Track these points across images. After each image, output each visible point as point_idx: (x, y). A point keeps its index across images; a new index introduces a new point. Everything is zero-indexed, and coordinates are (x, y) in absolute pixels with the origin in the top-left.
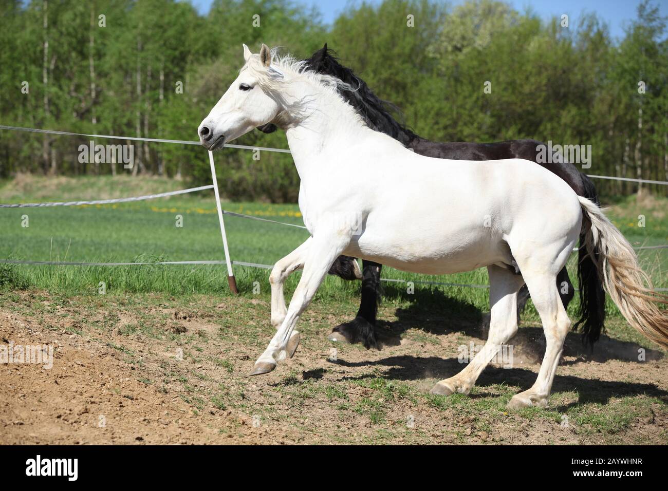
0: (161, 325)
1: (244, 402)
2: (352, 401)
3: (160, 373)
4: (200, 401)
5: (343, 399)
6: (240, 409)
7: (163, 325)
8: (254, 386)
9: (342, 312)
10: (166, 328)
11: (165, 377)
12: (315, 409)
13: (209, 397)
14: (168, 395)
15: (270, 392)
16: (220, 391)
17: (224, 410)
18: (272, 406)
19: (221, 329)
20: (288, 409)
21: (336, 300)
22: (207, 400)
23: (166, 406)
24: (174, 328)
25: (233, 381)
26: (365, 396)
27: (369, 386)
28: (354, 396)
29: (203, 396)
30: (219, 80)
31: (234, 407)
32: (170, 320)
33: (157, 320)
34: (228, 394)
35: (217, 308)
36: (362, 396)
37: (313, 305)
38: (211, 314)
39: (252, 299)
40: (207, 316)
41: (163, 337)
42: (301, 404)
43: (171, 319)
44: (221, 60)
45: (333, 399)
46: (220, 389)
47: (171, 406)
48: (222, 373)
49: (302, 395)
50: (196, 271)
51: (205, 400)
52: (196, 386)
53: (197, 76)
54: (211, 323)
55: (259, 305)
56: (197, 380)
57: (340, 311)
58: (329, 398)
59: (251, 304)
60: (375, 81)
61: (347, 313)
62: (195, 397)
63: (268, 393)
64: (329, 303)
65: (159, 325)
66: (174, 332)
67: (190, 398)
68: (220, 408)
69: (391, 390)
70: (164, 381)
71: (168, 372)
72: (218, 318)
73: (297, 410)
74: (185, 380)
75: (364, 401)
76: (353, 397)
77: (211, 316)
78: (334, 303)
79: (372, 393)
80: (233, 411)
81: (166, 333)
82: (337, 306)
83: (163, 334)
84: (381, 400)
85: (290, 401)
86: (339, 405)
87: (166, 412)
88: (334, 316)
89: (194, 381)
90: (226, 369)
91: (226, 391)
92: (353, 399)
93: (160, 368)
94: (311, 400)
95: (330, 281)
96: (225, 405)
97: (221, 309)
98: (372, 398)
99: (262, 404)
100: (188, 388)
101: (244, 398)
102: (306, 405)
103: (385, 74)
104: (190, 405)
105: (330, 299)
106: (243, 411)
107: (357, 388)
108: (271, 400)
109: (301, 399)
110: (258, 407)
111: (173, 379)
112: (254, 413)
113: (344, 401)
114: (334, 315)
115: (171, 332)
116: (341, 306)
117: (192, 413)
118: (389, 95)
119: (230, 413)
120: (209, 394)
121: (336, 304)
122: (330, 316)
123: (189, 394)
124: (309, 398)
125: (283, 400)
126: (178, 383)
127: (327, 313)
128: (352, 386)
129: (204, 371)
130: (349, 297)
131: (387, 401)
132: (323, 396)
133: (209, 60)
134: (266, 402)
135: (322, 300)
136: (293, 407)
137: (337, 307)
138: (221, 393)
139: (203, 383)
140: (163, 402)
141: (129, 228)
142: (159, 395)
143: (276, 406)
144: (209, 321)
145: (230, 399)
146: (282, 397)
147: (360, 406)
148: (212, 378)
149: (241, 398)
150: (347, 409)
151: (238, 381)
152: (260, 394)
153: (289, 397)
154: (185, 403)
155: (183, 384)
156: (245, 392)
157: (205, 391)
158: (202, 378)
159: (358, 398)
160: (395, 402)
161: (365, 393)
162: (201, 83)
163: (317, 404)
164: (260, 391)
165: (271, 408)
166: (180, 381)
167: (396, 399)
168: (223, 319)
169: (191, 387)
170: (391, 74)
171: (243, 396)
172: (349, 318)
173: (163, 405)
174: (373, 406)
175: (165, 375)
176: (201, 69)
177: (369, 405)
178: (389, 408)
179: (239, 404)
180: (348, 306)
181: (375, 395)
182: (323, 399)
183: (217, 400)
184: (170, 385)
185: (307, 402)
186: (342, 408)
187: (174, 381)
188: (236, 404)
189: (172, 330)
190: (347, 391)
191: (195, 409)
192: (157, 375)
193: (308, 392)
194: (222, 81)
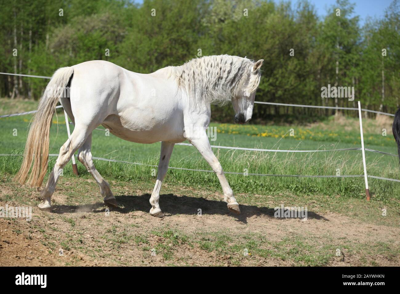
0: (28, 195)
1: (82, 246)
2: (152, 245)
3: (27, 227)
4: (53, 244)
5: (146, 244)
6: (79, 250)
7: (30, 195)
8: (89, 235)
9: (146, 188)
10: (31, 197)
11: (30, 229)
12: (128, 250)
13: (59, 242)
14: (32, 241)
15: (99, 239)
16: (66, 238)
17: (69, 251)
18: (100, 248)
19: (67, 198)
20: (110, 250)
21: (142, 180)
22: (58, 244)
23: (31, 247)
24: (37, 197)
25: (75, 232)
26: (160, 242)
27: (163, 236)
28: (153, 242)
29: (55, 242)
30: (68, 38)
31: (75, 248)
32: (34, 192)
33: (26, 192)
34: (71, 240)
35: (65, 185)
36: (158, 242)
37: (127, 183)
38: (61, 189)
39: (87, 179)
40: (58, 190)
41: (30, 203)
42: (119, 247)
43: (35, 191)
44: (69, 25)
45: (139, 244)
46: (66, 237)
47: (34, 247)
48: (68, 226)
49: (120, 241)
50: (51, 161)
51: (57, 244)
52: (51, 235)
53: (54, 35)
54: (61, 194)
55: (92, 183)
56: (51, 231)
57: (145, 187)
58: (137, 243)
59: (87, 182)
60: (167, 40)
61: (149, 189)
62: (50, 242)
63: (98, 240)
64: (138, 182)
65: (27, 195)
66: (37, 200)
67: (47, 243)
68: (66, 249)
69: (177, 238)
70: (30, 231)
71: (33, 226)
72: (65, 191)
73: (116, 251)
74: (43, 231)
75: (159, 245)
76: (152, 243)
77: (61, 190)
78: (141, 182)
79: (165, 240)
80: (74, 251)
81: (32, 200)
82: (143, 184)
83: (29, 201)
84: (170, 245)
85: (112, 245)
86: (143, 247)
87: (31, 251)
88: (140, 191)
89: (50, 231)
90: (70, 224)
91: (70, 238)
92: (153, 244)
93: (27, 223)
94: (125, 244)
95: (138, 168)
96: (70, 247)
97: (68, 185)
98: (165, 244)
99: (93, 247)
100: (46, 236)
101: (82, 243)
102: (122, 248)
103: (174, 36)
104: (46, 247)
105: (138, 180)
106: (81, 251)
107: (155, 237)
108: (99, 244)
109: (119, 244)
110: (91, 249)
111: (35, 230)
112: (88, 252)
113: (147, 245)
114: (141, 190)
115: (35, 200)
116: (145, 184)
117: (48, 252)
118: (177, 49)
119: (72, 253)
120: (59, 240)
121: (142, 183)
122: (138, 191)
123: (46, 240)
124: (124, 243)
125: (107, 244)
126: (39, 233)
127: (136, 189)
128: (151, 236)
129: (56, 225)
130: (150, 179)
131: (174, 245)
132: (133, 242)
133: (62, 25)
134: (96, 245)
135: (133, 180)
136: (114, 248)
137: (143, 185)
138: (67, 239)
139: (55, 233)
140: (29, 245)
142: (26, 241)
143: (102, 248)
144: (60, 193)
145: (73, 243)
146: (106, 242)
147: (157, 248)
148: (62, 230)
149: (80, 243)
150: (148, 250)
151: (78, 232)
152: (92, 240)
153: (111, 242)
154: (43, 246)
155: (42, 234)
156: (83, 239)
157: (56, 238)
158: (55, 230)
159: (155, 243)
160: (179, 246)
161: (160, 240)
162: (56, 40)
163: (129, 247)
164: (92, 239)
165: (99, 250)
166: (40, 232)
167: (180, 244)
168: (69, 191)
169: (47, 236)
170: (178, 36)
171: (81, 242)
172: (150, 192)
173: (29, 247)
174: (165, 248)
175: (30, 227)
176: (56, 31)
177: (162, 248)
178: (175, 250)
179: (79, 246)
180: (149, 184)
181: (166, 241)
182: (133, 244)
183: (64, 244)
184: (34, 234)
185: (122, 245)
186: (145, 250)
187: (36, 231)
188: (77, 246)
189: (36, 198)
190: (148, 239)
191: (50, 250)
192: (25, 228)
193: (123, 239)
194: (70, 39)
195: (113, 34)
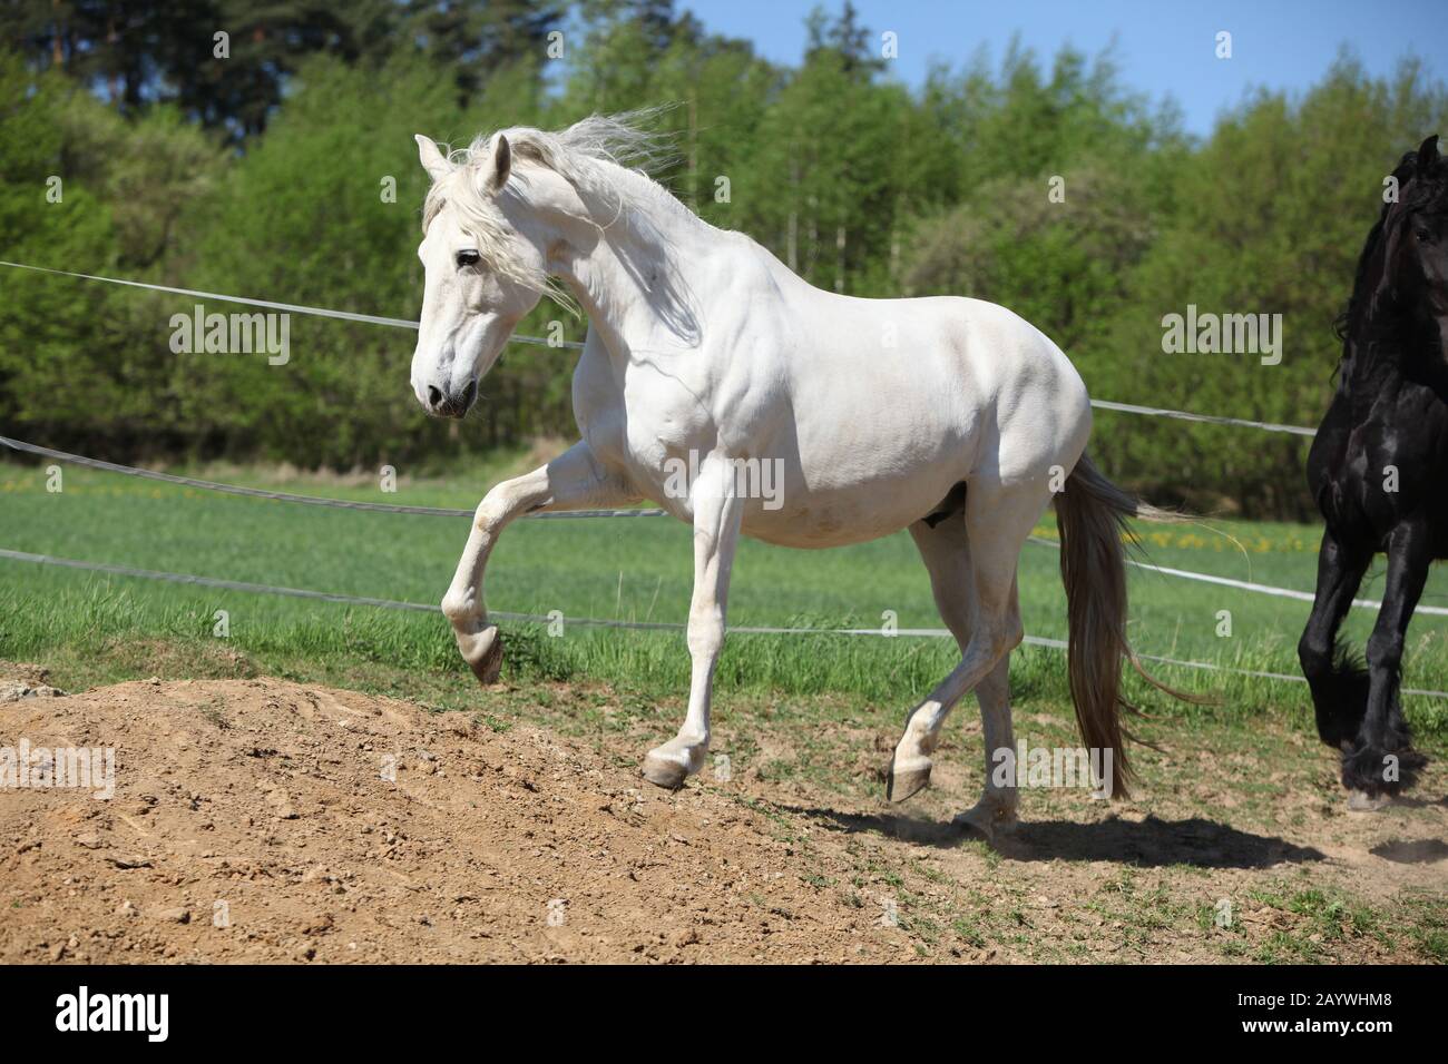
0: (846, 763)
1: (1022, 932)
2: (1253, 937)
3: (846, 865)
4: (929, 926)
5: (1233, 934)
6: (1014, 946)
7: (850, 764)
8: (1043, 899)
9: (1229, 746)
10: (855, 770)
11: (855, 872)
12: (1172, 952)
13: (948, 917)
14: (862, 911)
15: (1078, 912)
16: (971, 907)
17: (979, 947)
18: (1082, 943)
19: (972, 776)
20: (1115, 951)
21: (1216, 720)
22: (944, 925)
23: (860, 933)
24: (872, 769)
25: (998, 885)
26: (1280, 927)
27: (1290, 907)
28: (1258, 927)
29: (936, 917)
30: (960, 249)
31: (1001, 941)
32: (865, 754)
33: (838, 751)
34: (988, 912)
35: (963, 731)
36: (1273, 927)
37: (1168, 730)
38: (953, 743)
39: (1037, 712)
40: (942, 747)
41: (851, 789)
42: (1144, 941)
43: (868, 750)
44: (965, 208)
45: (1212, 931)
46: (971, 902)
47: (869, 934)
48: (976, 868)
49: (1146, 921)
50: (920, 651)
51: (941, 924)
52: (921, 894)
53: (915, 240)
54: (951, 762)
55: (1051, 726)
56: (922, 883)
57: (1226, 744)
58: (1202, 929)
59: (1035, 723)
60: (1292, 258)
61: (1241, 748)
62: (919, 916)
63: (1074, 914)
64: (1202, 727)
65: (841, 763)
66: (873, 779)
67: (909, 919)
68: (971, 943)
69: (1337, 917)
70: (854, 881)
71: (863, 862)
72: (965, 751)
73: (1135, 953)
74: (897, 882)
75: (1278, 939)
76: (1255, 929)
77: (950, 747)
78: (1212, 726)
79: (1296, 922)
80: (999, 949)
81: (856, 779)
82: (1219, 733)
83: (850, 782)
84: (1315, 938)
85: (1119, 933)
86: (1224, 944)
87: (859, 946)
88: (1211, 756)
89: (917, 883)
90: (983, 860)
91: (983, 907)
92: (1256, 934)
93: (844, 853)
94: (1165, 931)
95: (1203, 681)
96: (983, 937)
97: (972, 733)
98: (1296, 933)
99: (1060, 938)
100: (905, 897)
101: (1021, 923)
102: (1154, 943)
103: (1314, 242)
104: (909, 933)
105: (1203, 718)
106: (1020, 951)
107: (1264, 910)
108: (1079, 929)
109: (1144, 930)
110: (1052, 943)
111: (872, 878)
112: (1043, 955)
113: (1236, 936)
114: (1212, 752)
115: (867, 778)
116: (1228, 733)
117: (913, 951)
118: (1323, 288)
119: (994, 954)
120: (948, 911)
121: (1216, 730)
122: (1204, 755)
123: (906, 910)
124: (1160, 928)
125: (1104, 931)
126: (884, 886)
127: (1196, 749)
128: (1252, 907)
129: (937, 863)
130: (1245, 716)
131: (1328, 940)
132: (1190, 924)
133: (939, 207)
134: (1068, 933)
135: (1187, 720)
136: (1127, 945)
137: (1219, 737)
138: (973, 911)
139: (935, 889)
140: (853, 926)
141: (769, 558)
142: (844, 910)
143: (1089, 942)
144: (947, 758)
145: (992, 922)
146: (1103, 924)
147: (1271, 949)
148: (955, 878)
149: (1016, 924)
150: (1240, 954)
151: (1008, 888)
152: (1057, 916)
153: (1117, 924)
154: (899, 929)
155: (894, 890)
156: (1025, 911)
157: (940, 904)
158: (933, 878)
159: (1265, 931)
160: (1345, 942)
161: (1281, 920)
162: (923, 256)
163: (1178, 942)
164: (1056, 910)
165: (1079, 947)
166: (888, 883)
167: (1348, 935)
168: (976, 753)
169: (911, 897)
170: (1330, 243)
171: (1020, 919)
172: (1243, 761)
173: (854, 931)
174: (1297, 949)
175: (856, 868)
176: (923, 228)
177: (1288, 948)
178: (1332, 955)
179: (1012, 935)
180: (1241, 735)
181: (1302, 925)
182: (1190, 932)
183: (965, 925)
184: (867, 891)
185: (1155, 936)
186: (1230, 952)
187: (875, 882)
188: (1005, 934)
189: (869, 774)
190: (1241, 915)
191: (920, 942)
192: (838, 869)
193: (1158, 915)
194: (967, 253)
195: (1108, 239)
